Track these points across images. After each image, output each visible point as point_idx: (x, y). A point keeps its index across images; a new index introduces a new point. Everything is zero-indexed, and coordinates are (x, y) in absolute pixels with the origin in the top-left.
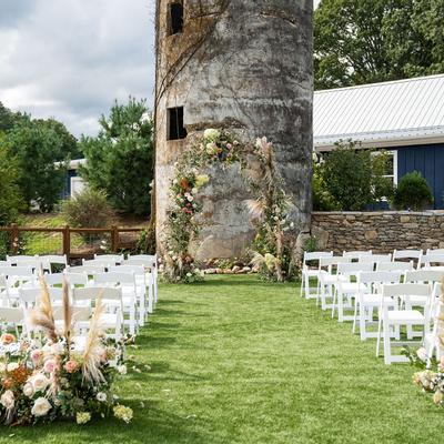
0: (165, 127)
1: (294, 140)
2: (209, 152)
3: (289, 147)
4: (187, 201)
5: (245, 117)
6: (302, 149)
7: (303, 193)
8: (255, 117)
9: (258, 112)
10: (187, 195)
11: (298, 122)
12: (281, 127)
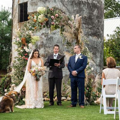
0: (17, 15)
1: (93, 23)
2: (40, 21)
3: (90, 26)
4: (25, 52)
5: (64, 8)
6: (98, 29)
7: (98, 55)
8: (70, 7)
9: (72, 5)
10: (26, 48)
11: (95, 12)
12: (85, 14)
